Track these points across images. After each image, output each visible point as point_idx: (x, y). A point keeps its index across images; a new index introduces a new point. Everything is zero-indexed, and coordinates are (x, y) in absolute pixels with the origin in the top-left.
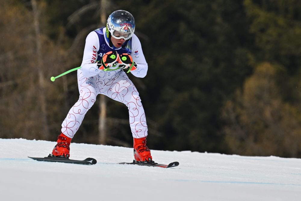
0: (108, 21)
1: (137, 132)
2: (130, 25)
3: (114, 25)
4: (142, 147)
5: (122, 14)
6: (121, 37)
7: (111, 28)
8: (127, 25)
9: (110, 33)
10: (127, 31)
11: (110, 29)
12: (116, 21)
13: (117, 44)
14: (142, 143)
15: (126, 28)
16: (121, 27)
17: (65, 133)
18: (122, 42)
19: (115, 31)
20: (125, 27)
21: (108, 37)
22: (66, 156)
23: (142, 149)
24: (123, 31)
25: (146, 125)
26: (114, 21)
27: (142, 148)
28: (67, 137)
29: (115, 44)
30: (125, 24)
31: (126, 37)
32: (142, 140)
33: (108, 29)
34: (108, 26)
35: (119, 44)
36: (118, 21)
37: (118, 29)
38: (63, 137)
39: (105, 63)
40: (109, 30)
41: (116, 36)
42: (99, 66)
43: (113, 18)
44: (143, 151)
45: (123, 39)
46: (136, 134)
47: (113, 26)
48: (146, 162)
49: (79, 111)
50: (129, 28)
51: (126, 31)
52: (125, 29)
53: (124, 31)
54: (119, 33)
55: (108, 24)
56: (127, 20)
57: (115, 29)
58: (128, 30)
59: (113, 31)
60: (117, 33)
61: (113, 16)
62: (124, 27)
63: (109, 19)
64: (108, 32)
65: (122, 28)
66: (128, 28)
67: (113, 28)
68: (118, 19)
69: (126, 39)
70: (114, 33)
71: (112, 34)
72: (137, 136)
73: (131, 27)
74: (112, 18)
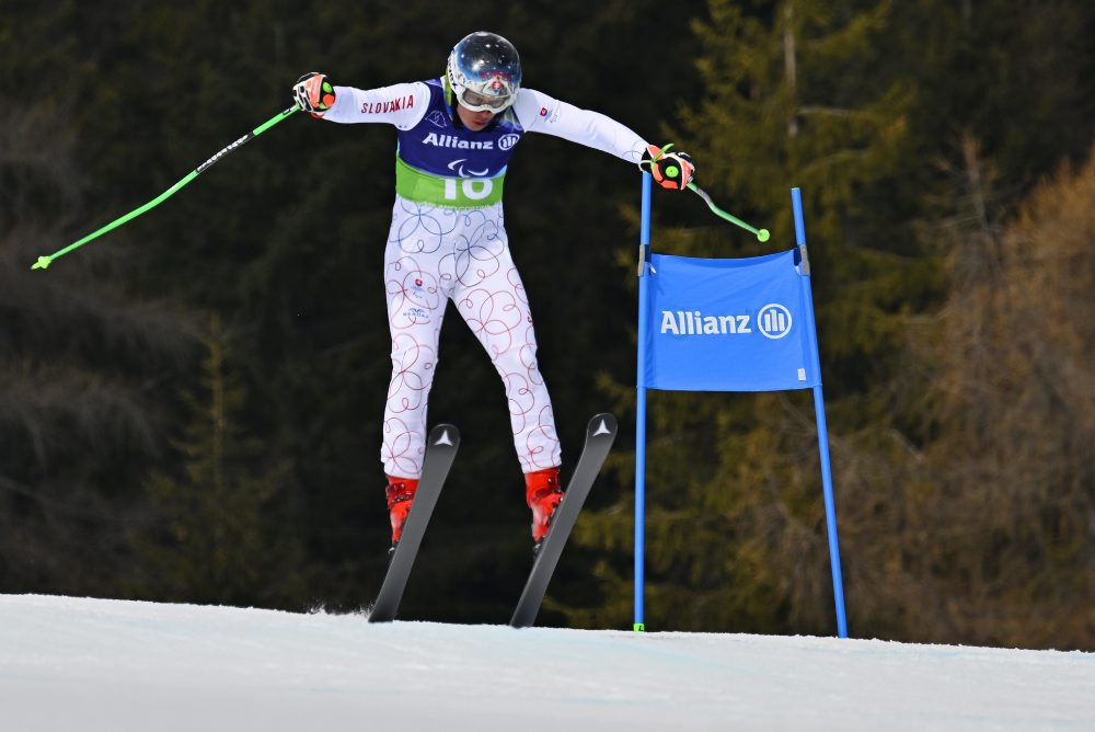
0: (451, 61)
1: (532, 453)
2: (509, 76)
3: (464, 75)
5: (488, 46)
6: (483, 106)
7: (456, 81)
8: (498, 78)
9: (454, 95)
10: (498, 92)
11: (455, 85)
12: (471, 66)
13: (475, 124)
15: (497, 86)
16: (485, 83)
18: (486, 118)
19: (467, 90)
20: (495, 82)
21: (449, 105)
24: (488, 93)
25: (554, 435)
26: (465, 64)
29: (467, 121)
30: (493, 73)
31: (497, 105)
33: (451, 83)
34: (449, 74)
35: (480, 123)
36: (477, 66)
37: (475, 86)
40: (452, 87)
41: (470, 104)
43: (463, 55)
45: (489, 111)
47: (462, 78)
49: (405, 401)
50: (506, 84)
51: (496, 91)
52: (493, 88)
53: (492, 93)
54: (477, 97)
55: (450, 71)
56: (500, 62)
57: (467, 86)
58: (502, 90)
59: (463, 90)
60: (473, 96)
61: (463, 50)
62: (491, 82)
63: (454, 58)
64: (451, 90)
65: (485, 85)
66: (502, 86)
67: (462, 83)
68: (478, 59)
69: (495, 111)
70: (465, 94)
71: (459, 98)
73: (510, 81)
74: (460, 55)
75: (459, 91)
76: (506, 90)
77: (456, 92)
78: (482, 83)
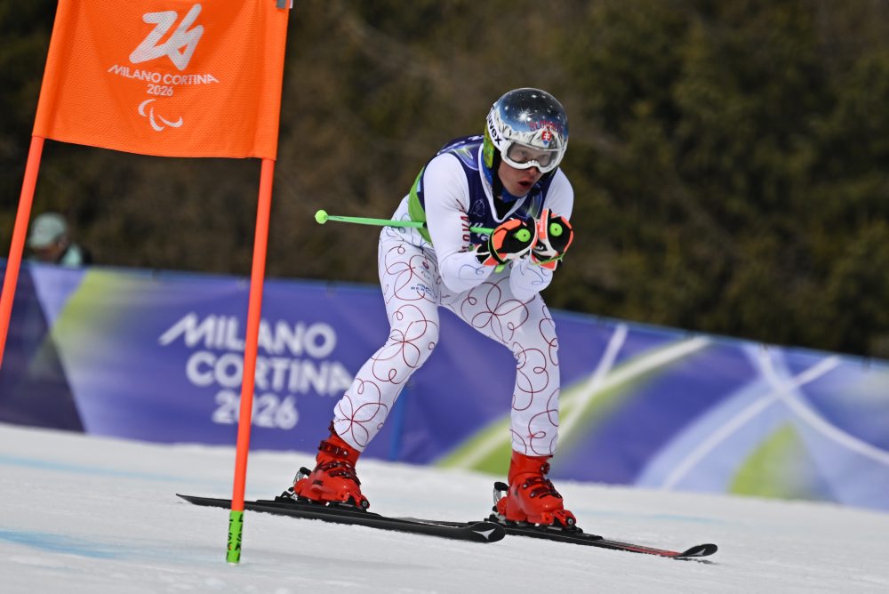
0: (493, 118)
1: (532, 436)
2: (559, 127)
3: (510, 128)
4: (539, 482)
5: (534, 96)
6: (529, 162)
7: (500, 135)
8: (548, 128)
9: (497, 153)
10: (548, 145)
11: (498, 140)
12: (517, 116)
13: (520, 186)
14: (538, 471)
15: (547, 136)
16: (534, 133)
17: (347, 438)
18: (532, 177)
19: (514, 144)
20: (544, 133)
21: (490, 164)
22: (361, 504)
23: (540, 488)
24: (537, 143)
26: (511, 114)
27: (540, 485)
28: (350, 447)
29: (509, 184)
30: (543, 122)
31: (545, 163)
32: (539, 464)
33: (493, 139)
34: (490, 131)
35: (524, 184)
36: (524, 116)
37: (522, 137)
38: (339, 448)
39: (499, 251)
40: (495, 143)
41: (515, 161)
42: (481, 259)
43: (507, 108)
44: (546, 495)
45: (537, 169)
46: (528, 443)
47: (507, 132)
48: (560, 529)
49: (393, 373)
50: (556, 135)
51: (545, 143)
52: (543, 139)
53: (541, 144)
54: (523, 153)
55: (491, 127)
56: (549, 111)
57: (514, 137)
58: (552, 144)
59: (508, 144)
60: (518, 151)
61: (505, 103)
62: (540, 132)
63: (496, 113)
64: (492, 149)
65: (534, 136)
66: (552, 136)
67: (507, 136)
68: (524, 110)
69: (544, 170)
70: (509, 150)
71: (503, 154)
72: (529, 448)
73: (560, 133)
74: (503, 109)
75: (503, 147)
76: (556, 142)
77: (500, 148)
78: (530, 134)
